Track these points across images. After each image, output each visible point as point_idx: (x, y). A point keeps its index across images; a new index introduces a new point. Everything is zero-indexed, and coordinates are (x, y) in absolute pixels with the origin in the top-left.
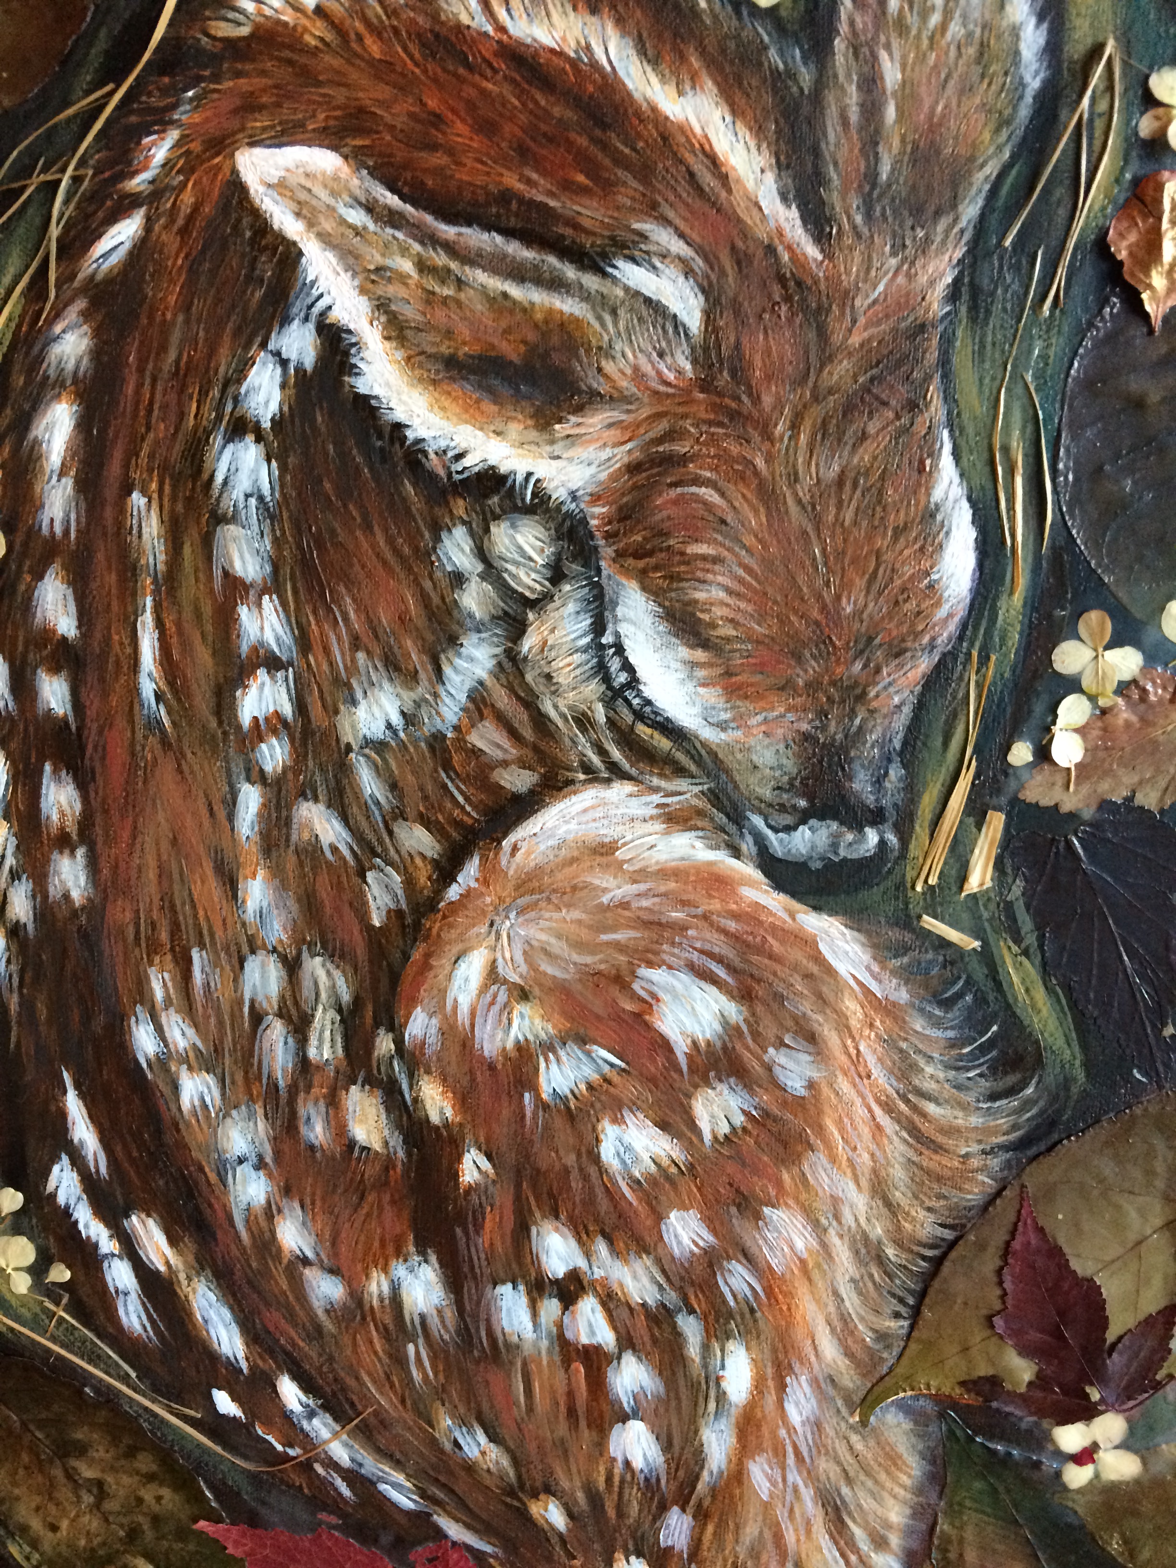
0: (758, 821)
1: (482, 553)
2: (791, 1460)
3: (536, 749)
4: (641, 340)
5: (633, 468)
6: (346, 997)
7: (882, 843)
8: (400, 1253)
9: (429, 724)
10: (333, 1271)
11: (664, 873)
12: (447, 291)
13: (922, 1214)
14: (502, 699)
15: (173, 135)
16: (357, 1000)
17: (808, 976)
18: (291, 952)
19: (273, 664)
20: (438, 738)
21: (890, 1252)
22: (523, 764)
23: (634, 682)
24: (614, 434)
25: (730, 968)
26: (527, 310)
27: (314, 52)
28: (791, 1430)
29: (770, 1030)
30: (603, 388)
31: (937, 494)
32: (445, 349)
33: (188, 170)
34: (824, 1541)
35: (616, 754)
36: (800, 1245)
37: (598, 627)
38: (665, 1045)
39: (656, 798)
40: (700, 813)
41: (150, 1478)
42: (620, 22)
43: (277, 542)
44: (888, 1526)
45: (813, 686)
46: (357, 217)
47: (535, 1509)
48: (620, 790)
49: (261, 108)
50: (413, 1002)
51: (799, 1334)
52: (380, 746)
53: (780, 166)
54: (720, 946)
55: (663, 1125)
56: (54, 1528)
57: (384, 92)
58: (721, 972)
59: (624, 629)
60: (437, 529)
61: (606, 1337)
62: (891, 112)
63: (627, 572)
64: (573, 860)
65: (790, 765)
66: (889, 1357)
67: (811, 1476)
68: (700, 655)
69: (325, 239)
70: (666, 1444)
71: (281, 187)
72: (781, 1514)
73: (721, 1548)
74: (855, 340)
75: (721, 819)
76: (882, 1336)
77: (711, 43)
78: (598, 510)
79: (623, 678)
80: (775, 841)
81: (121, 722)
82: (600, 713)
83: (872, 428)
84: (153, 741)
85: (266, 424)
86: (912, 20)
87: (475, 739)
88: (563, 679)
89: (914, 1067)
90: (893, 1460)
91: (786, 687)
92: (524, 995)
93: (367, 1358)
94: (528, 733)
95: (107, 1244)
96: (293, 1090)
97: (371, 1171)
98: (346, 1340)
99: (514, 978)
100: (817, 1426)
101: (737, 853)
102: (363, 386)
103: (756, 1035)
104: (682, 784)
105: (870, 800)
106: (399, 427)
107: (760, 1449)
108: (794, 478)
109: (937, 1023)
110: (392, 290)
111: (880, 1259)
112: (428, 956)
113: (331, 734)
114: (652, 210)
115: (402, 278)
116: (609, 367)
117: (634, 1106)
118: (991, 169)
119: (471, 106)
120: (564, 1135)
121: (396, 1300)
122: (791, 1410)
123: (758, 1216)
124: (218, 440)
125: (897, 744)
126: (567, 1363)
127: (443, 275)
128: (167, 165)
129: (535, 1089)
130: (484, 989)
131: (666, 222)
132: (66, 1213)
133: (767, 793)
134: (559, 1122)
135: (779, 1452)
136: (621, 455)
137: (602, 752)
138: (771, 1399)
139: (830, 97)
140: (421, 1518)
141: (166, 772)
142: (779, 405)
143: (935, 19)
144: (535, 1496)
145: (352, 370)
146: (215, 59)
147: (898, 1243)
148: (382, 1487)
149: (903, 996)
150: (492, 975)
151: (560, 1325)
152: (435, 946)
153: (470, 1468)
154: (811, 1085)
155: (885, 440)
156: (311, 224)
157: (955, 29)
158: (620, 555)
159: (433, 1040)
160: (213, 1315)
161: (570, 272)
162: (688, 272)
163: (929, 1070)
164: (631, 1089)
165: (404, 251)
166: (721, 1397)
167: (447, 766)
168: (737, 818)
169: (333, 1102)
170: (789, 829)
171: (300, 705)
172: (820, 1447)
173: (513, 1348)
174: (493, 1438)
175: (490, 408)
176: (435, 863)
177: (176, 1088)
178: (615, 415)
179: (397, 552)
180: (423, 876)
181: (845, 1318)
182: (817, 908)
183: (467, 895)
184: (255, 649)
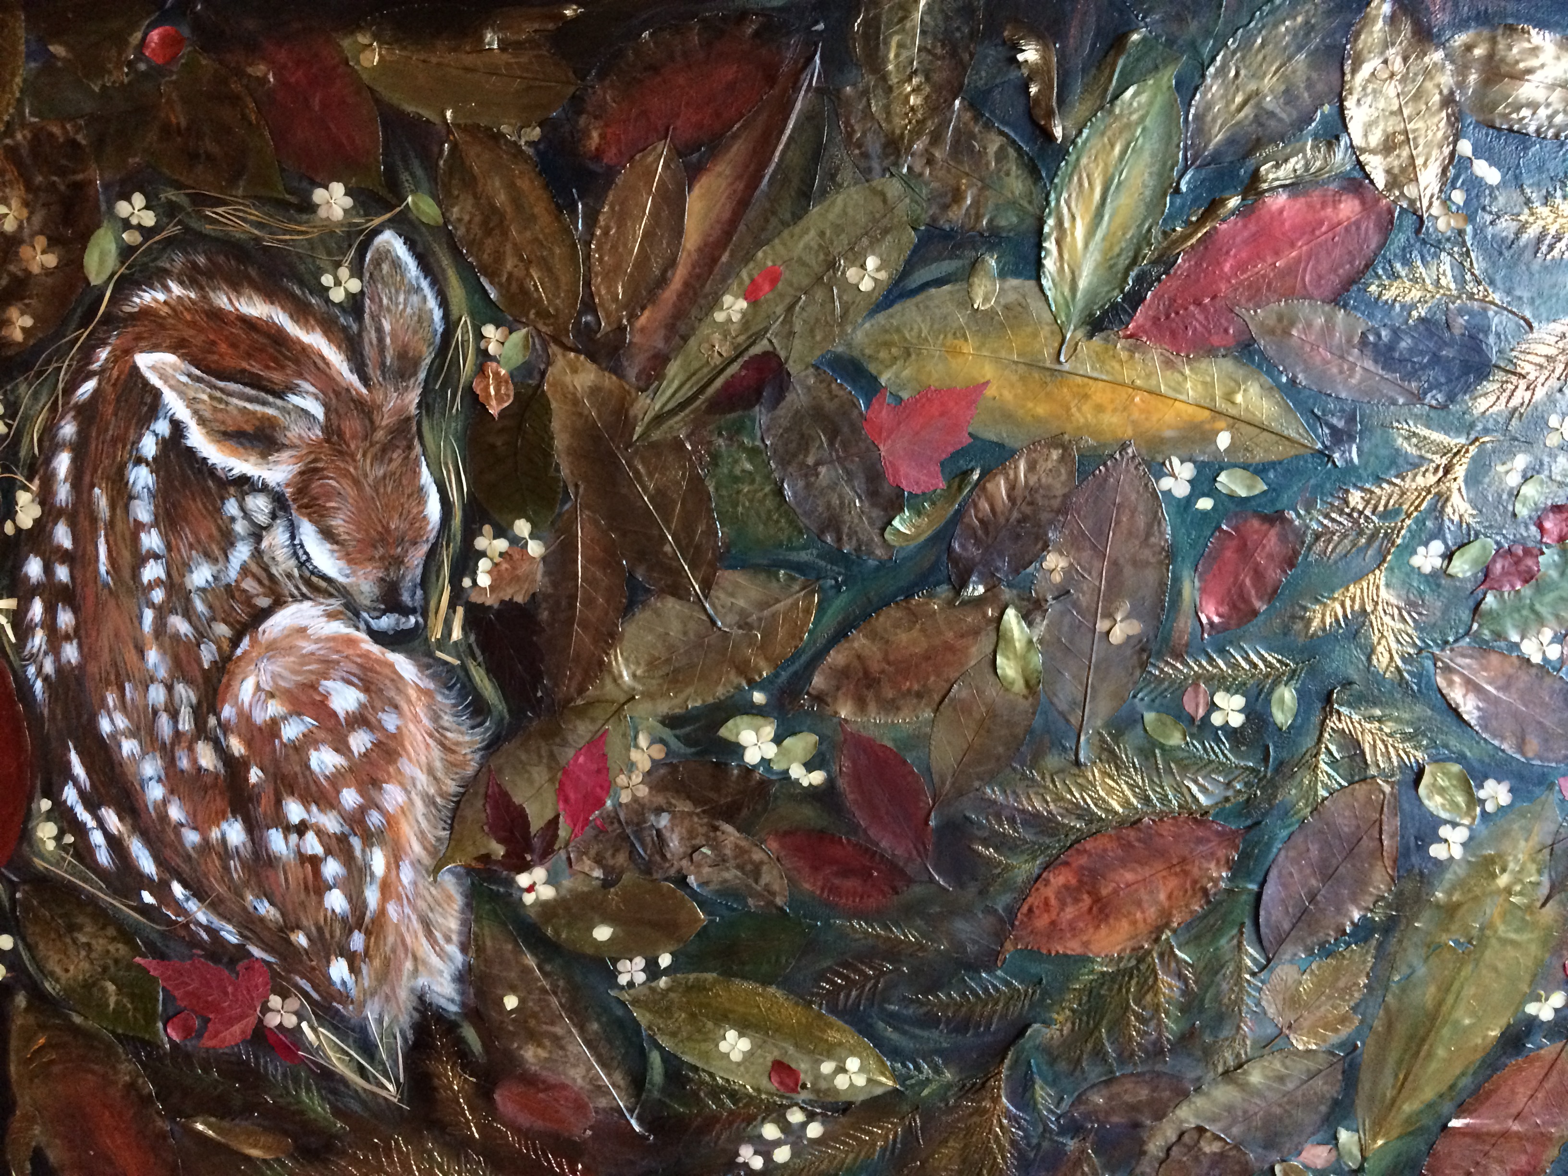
0: (365, 615)
1: (242, 509)
2: (405, 901)
3: (270, 589)
4: (300, 423)
5: (301, 473)
6: (194, 700)
7: (417, 622)
8: (224, 818)
9: (224, 580)
10: (195, 828)
11: (329, 639)
12: (222, 406)
13: (449, 782)
14: (254, 568)
15: (108, 349)
16: (199, 702)
17: (392, 680)
18: (169, 682)
19: (156, 557)
20: (228, 585)
21: (438, 800)
22: (265, 595)
23: (309, 559)
24: (293, 460)
25: (360, 679)
26: (254, 413)
27: (164, 318)
28: (404, 887)
29: (378, 704)
30: (287, 442)
31: (423, 481)
32: (222, 428)
33: (115, 362)
34: (424, 940)
35: (304, 590)
36: (400, 800)
37: (293, 537)
38: (334, 714)
39: (322, 607)
40: (341, 613)
41: (113, 939)
42: (283, 308)
43: (156, 506)
44: (450, 929)
45: (382, 558)
46: (184, 379)
47: (293, 937)
48: (307, 604)
49: (143, 338)
50: (224, 702)
51: (403, 841)
52: (203, 590)
53: (349, 360)
54: (355, 670)
55: (337, 750)
56: (67, 971)
57: (192, 332)
58: (356, 680)
59: (303, 538)
60: (223, 499)
61: (319, 850)
62: (388, 340)
63: (303, 515)
64: (288, 636)
65: (376, 590)
66: (443, 849)
67: (414, 908)
68: (335, 547)
69: (171, 387)
70: (350, 899)
71: (153, 368)
72: (403, 929)
73: (378, 949)
74: (384, 423)
75: (350, 614)
76: (438, 839)
77: (319, 316)
78: (290, 490)
79: (304, 558)
80: (374, 623)
81: (91, 585)
82: (296, 573)
83: (395, 456)
84: (106, 591)
85: (150, 459)
86: (393, 307)
87: (245, 585)
88: (280, 559)
89: (440, 717)
90: (449, 897)
91: (371, 559)
92: (272, 695)
93: (212, 869)
94: (266, 582)
95: (91, 823)
96: (173, 744)
97: (209, 780)
98: (202, 861)
99: (268, 688)
100: (415, 884)
101: (358, 629)
102: (189, 443)
103: (373, 707)
104: (332, 601)
105: (410, 604)
106: (205, 459)
107: (391, 898)
108: (366, 476)
109: (447, 697)
110: (200, 406)
111: (434, 803)
112: (229, 680)
113: (182, 586)
114: (301, 376)
115: (204, 402)
116: (288, 434)
117: (323, 742)
118: (428, 361)
119: (227, 338)
120: (294, 757)
121: (224, 840)
122: (402, 876)
123: (381, 788)
124: (130, 466)
125: (418, 580)
126: (302, 863)
127: (220, 401)
128: (107, 360)
129: (279, 737)
130: (254, 694)
131: (306, 379)
132: (71, 809)
133: (367, 602)
134: (291, 751)
135: (399, 898)
136: (296, 468)
137: (298, 588)
138: (394, 872)
139: (365, 334)
140: (241, 947)
141: (112, 603)
142: (358, 448)
143: (401, 307)
144: (293, 931)
145: (184, 437)
146: (125, 320)
147: (441, 796)
148: (223, 933)
149: (432, 686)
150: (258, 688)
151: (298, 846)
152: (232, 675)
153: (262, 920)
154: (398, 728)
155: (400, 460)
156: (166, 382)
157: (409, 310)
158: (300, 507)
159: (234, 720)
160: (140, 854)
161: (271, 399)
162: (317, 399)
163: (446, 718)
164: (322, 735)
165: (204, 392)
166: (372, 875)
167: (233, 597)
168: (357, 615)
169: (191, 749)
170: (378, 618)
171: (169, 574)
172: (417, 895)
173: (278, 859)
174: (272, 903)
175: (241, 450)
176: (230, 640)
177: (120, 747)
178: (294, 453)
179: (206, 509)
180: (226, 646)
181: (422, 832)
182: (393, 651)
183: (245, 653)
184: (148, 551)
